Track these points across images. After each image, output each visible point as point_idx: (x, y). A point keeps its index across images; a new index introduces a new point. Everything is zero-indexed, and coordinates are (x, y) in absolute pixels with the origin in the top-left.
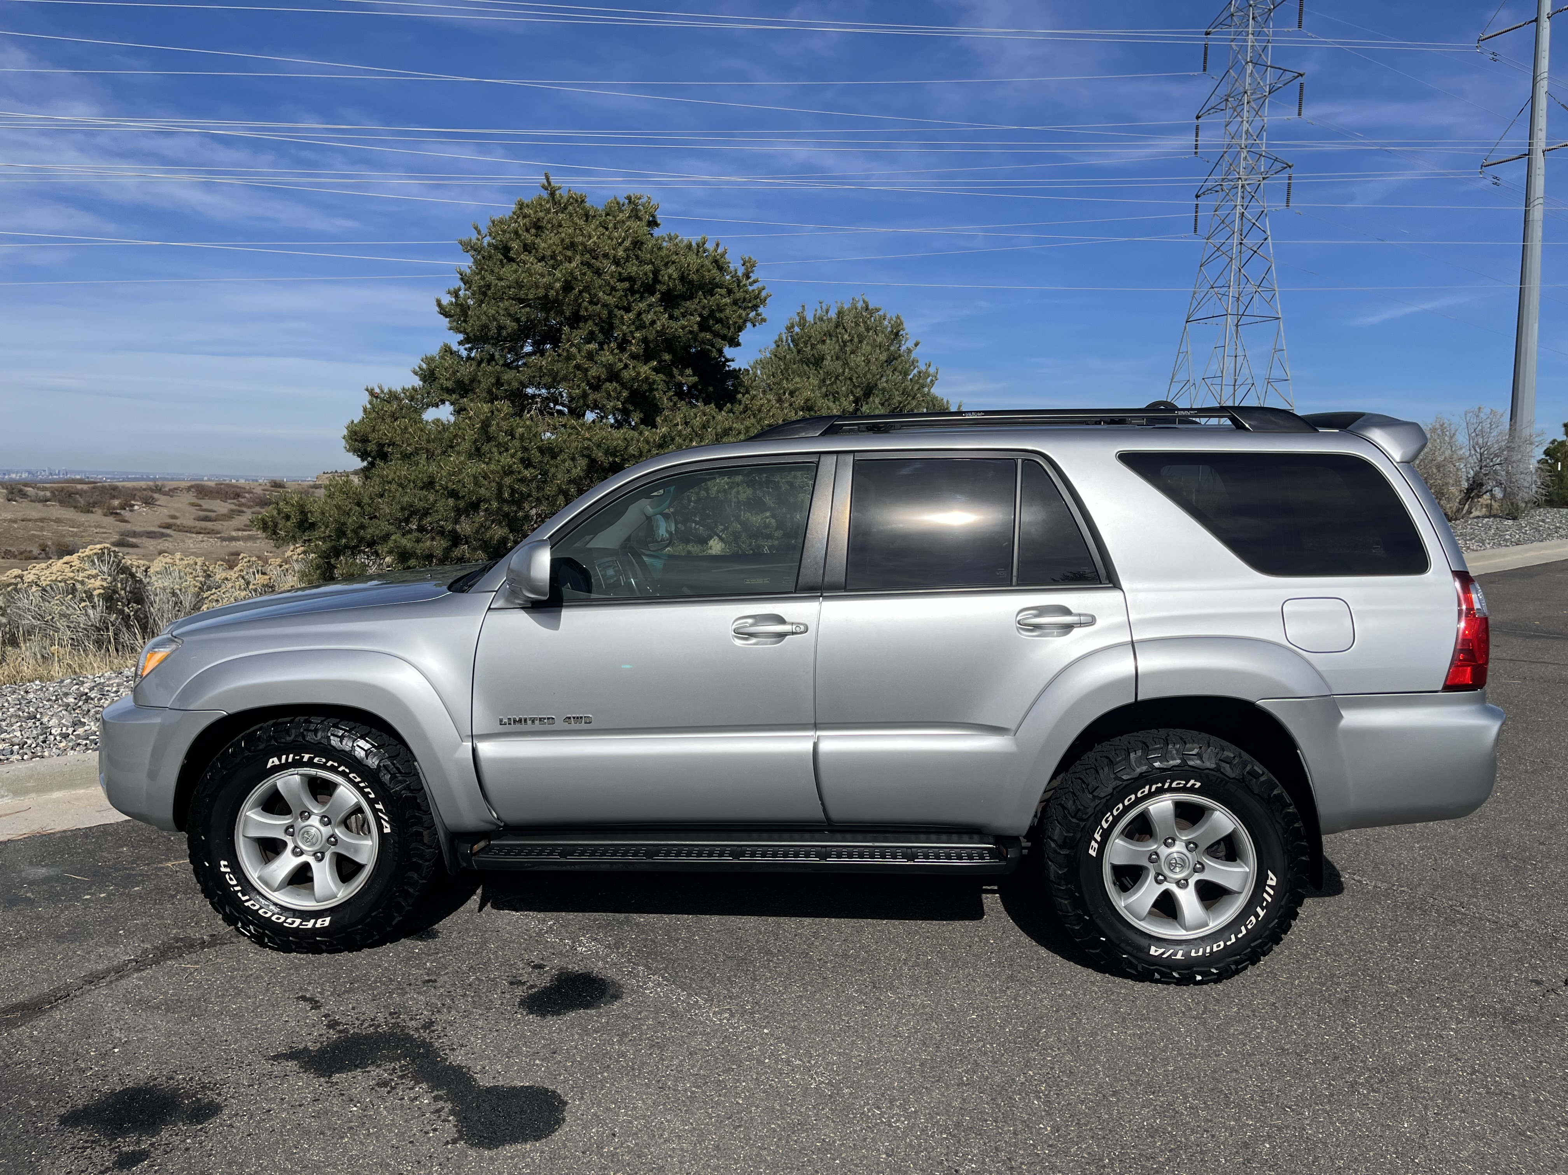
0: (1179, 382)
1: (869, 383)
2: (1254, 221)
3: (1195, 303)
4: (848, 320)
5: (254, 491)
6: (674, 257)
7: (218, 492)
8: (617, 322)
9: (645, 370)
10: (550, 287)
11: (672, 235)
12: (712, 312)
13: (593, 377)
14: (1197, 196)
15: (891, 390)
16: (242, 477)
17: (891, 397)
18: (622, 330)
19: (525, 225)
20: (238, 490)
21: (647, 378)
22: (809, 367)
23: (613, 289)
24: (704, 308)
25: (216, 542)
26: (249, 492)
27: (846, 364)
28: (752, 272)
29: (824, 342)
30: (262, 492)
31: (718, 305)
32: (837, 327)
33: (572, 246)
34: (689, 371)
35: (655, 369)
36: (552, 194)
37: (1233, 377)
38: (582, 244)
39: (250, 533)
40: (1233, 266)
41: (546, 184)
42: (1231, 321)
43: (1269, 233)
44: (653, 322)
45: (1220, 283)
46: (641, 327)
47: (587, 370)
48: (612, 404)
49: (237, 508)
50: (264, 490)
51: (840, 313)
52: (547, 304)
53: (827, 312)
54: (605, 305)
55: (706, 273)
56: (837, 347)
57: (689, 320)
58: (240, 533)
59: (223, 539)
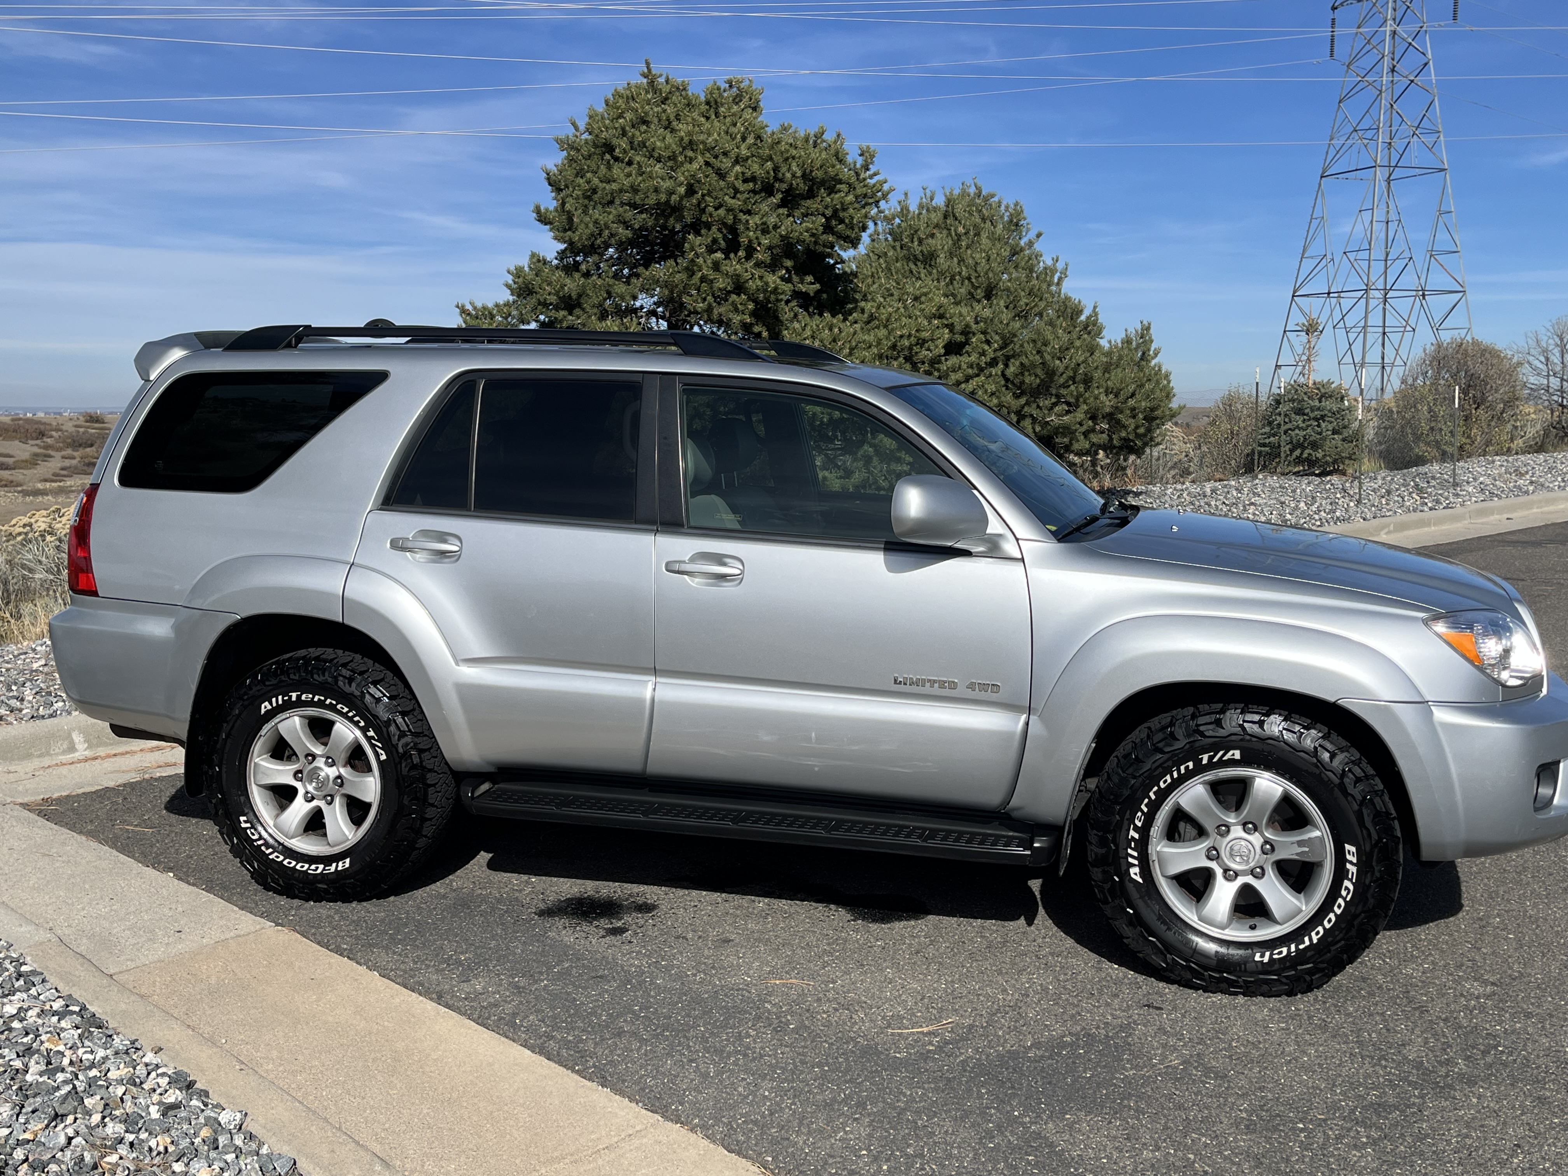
0: (1312, 257)
1: (990, 283)
2: (1410, 40)
3: (1332, 152)
4: (959, 209)
5: (64, 428)
6: (794, 152)
7: (15, 431)
8: (741, 227)
9: (773, 279)
10: (671, 193)
11: (786, 125)
12: (836, 211)
13: (720, 289)
14: (1334, 8)
15: (1016, 290)
16: (40, 409)
17: (1017, 300)
18: (748, 236)
19: (631, 120)
20: (42, 427)
21: (776, 289)
22: (916, 265)
23: (737, 191)
24: (826, 207)
25: (17, 498)
26: (57, 430)
27: (961, 261)
28: (872, 163)
29: (932, 236)
30: (74, 429)
31: (842, 204)
32: (945, 217)
33: (691, 145)
34: (809, 278)
35: (782, 278)
36: (651, 83)
37: (1383, 248)
38: (703, 142)
39: (61, 484)
40: (1383, 101)
41: (646, 70)
42: (1381, 174)
43: (1430, 56)
44: (776, 227)
45: (1363, 125)
46: (765, 231)
47: (712, 281)
48: (739, 318)
49: (42, 451)
50: (76, 426)
51: (949, 202)
52: (667, 210)
53: (932, 199)
54: (729, 210)
55: (830, 169)
56: (950, 242)
57: (813, 222)
58: (48, 485)
59: (26, 493)
